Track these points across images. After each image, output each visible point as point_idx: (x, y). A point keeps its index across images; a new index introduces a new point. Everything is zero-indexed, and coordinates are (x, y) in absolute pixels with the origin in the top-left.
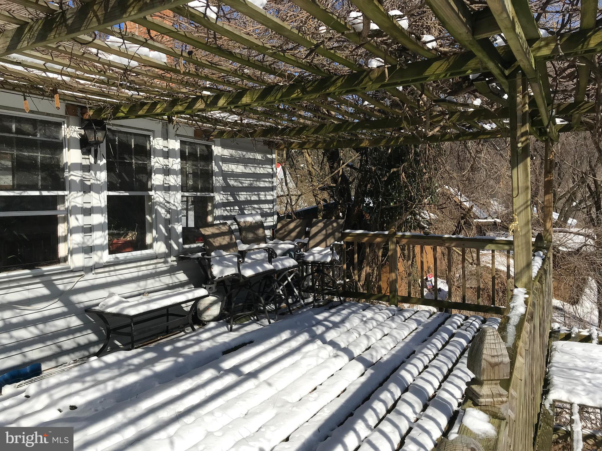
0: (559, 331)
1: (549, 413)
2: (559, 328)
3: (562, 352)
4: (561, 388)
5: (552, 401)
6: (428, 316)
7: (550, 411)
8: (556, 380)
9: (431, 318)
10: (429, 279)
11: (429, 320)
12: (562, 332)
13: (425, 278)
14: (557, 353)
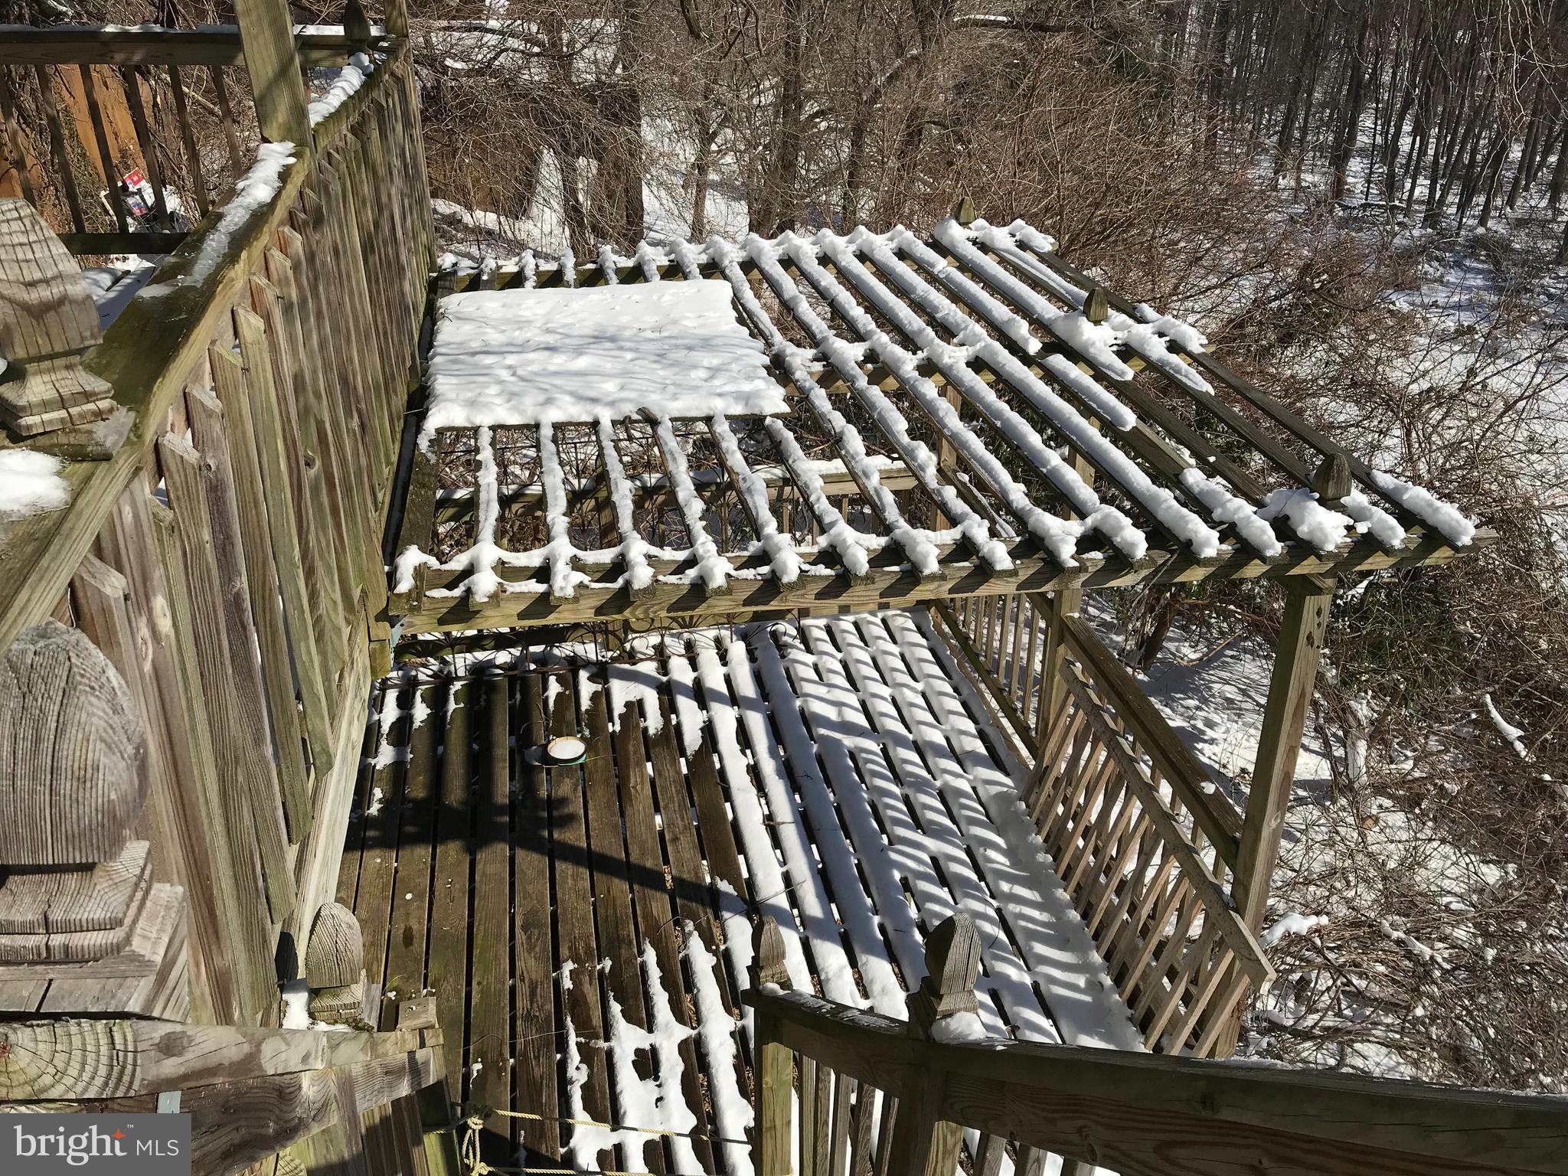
0: (455, 272)
1: (428, 460)
2: (455, 265)
3: (459, 318)
4: (452, 401)
5: (433, 432)
6: (109, 283)
7: (429, 455)
8: (442, 384)
9: (117, 288)
10: (132, 188)
11: (111, 295)
12: (461, 274)
13: (120, 184)
14: (447, 322)
